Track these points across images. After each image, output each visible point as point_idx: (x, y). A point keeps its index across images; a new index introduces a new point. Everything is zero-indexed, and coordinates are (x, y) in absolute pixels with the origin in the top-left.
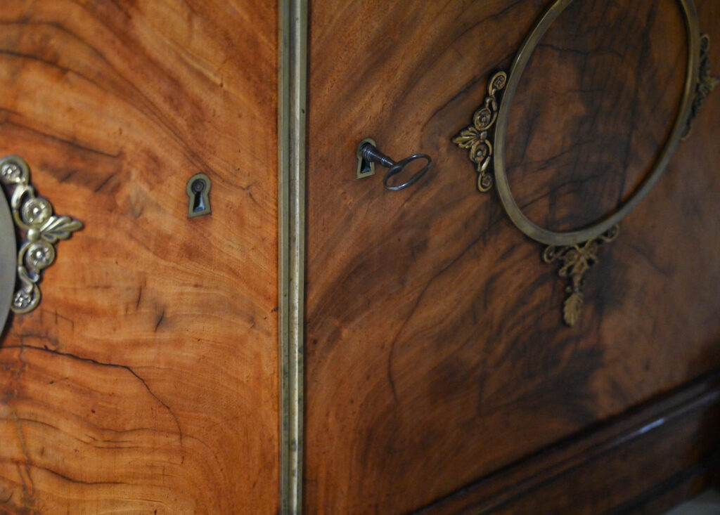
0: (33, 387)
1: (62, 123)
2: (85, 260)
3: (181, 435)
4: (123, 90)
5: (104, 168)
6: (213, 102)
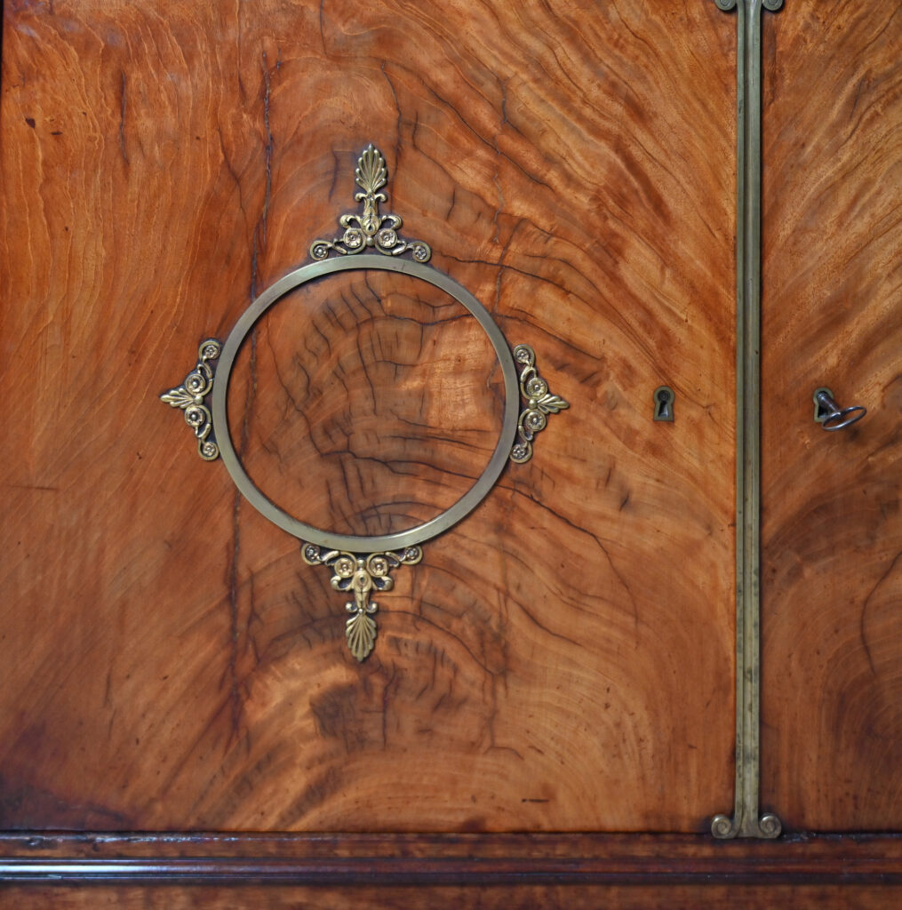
0: (518, 527)
1: (562, 328)
2: (568, 433)
3: (638, 618)
4: (607, 311)
5: (589, 366)
6: (680, 333)
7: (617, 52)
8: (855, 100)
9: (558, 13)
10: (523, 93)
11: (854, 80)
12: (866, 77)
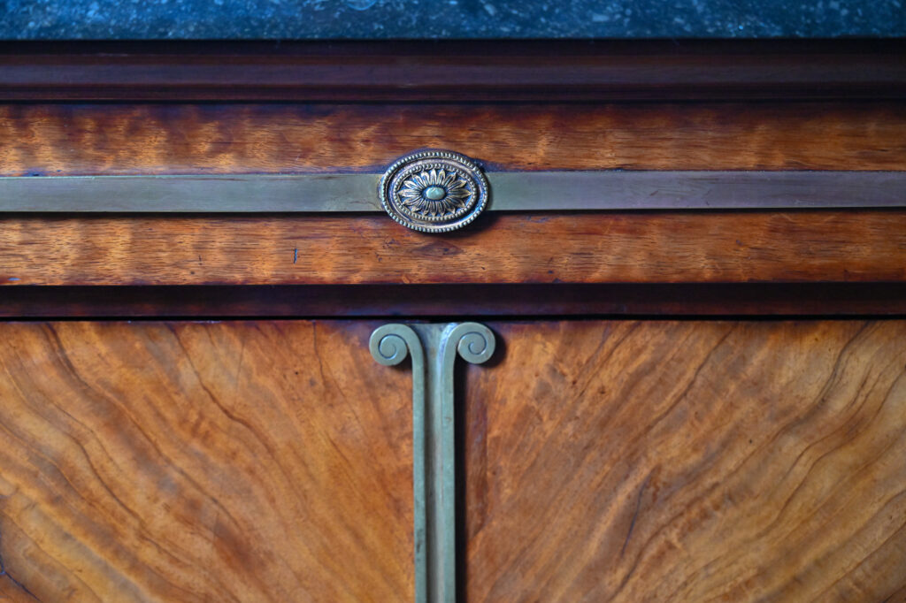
7: (196, 445)
8: (630, 521)
9: (86, 376)
10: (32, 524)
11: (629, 487)
12: (651, 480)
